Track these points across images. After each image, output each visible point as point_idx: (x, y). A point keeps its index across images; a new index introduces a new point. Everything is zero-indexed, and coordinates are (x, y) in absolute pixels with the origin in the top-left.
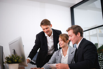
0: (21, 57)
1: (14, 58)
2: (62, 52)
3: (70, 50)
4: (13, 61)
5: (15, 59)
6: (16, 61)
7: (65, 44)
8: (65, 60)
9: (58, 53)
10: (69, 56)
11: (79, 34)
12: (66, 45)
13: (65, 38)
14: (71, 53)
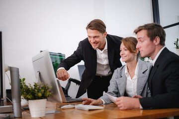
0: (50, 87)
1: (36, 90)
2: (126, 71)
3: (141, 68)
4: (36, 95)
5: (38, 92)
6: (40, 95)
7: (131, 55)
8: (133, 85)
9: (121, 73)
10: (138, 79)
11: (158, 40)
12: (134, 58)
13: (131, 46)
14: (143, 73)
